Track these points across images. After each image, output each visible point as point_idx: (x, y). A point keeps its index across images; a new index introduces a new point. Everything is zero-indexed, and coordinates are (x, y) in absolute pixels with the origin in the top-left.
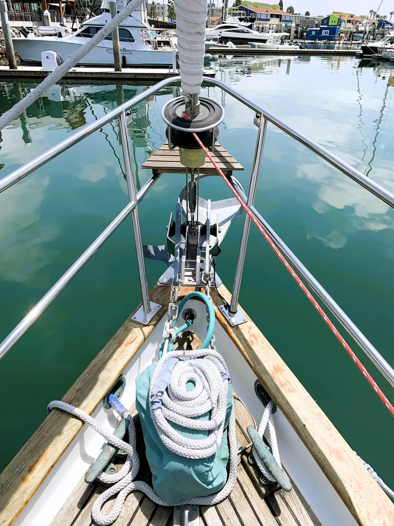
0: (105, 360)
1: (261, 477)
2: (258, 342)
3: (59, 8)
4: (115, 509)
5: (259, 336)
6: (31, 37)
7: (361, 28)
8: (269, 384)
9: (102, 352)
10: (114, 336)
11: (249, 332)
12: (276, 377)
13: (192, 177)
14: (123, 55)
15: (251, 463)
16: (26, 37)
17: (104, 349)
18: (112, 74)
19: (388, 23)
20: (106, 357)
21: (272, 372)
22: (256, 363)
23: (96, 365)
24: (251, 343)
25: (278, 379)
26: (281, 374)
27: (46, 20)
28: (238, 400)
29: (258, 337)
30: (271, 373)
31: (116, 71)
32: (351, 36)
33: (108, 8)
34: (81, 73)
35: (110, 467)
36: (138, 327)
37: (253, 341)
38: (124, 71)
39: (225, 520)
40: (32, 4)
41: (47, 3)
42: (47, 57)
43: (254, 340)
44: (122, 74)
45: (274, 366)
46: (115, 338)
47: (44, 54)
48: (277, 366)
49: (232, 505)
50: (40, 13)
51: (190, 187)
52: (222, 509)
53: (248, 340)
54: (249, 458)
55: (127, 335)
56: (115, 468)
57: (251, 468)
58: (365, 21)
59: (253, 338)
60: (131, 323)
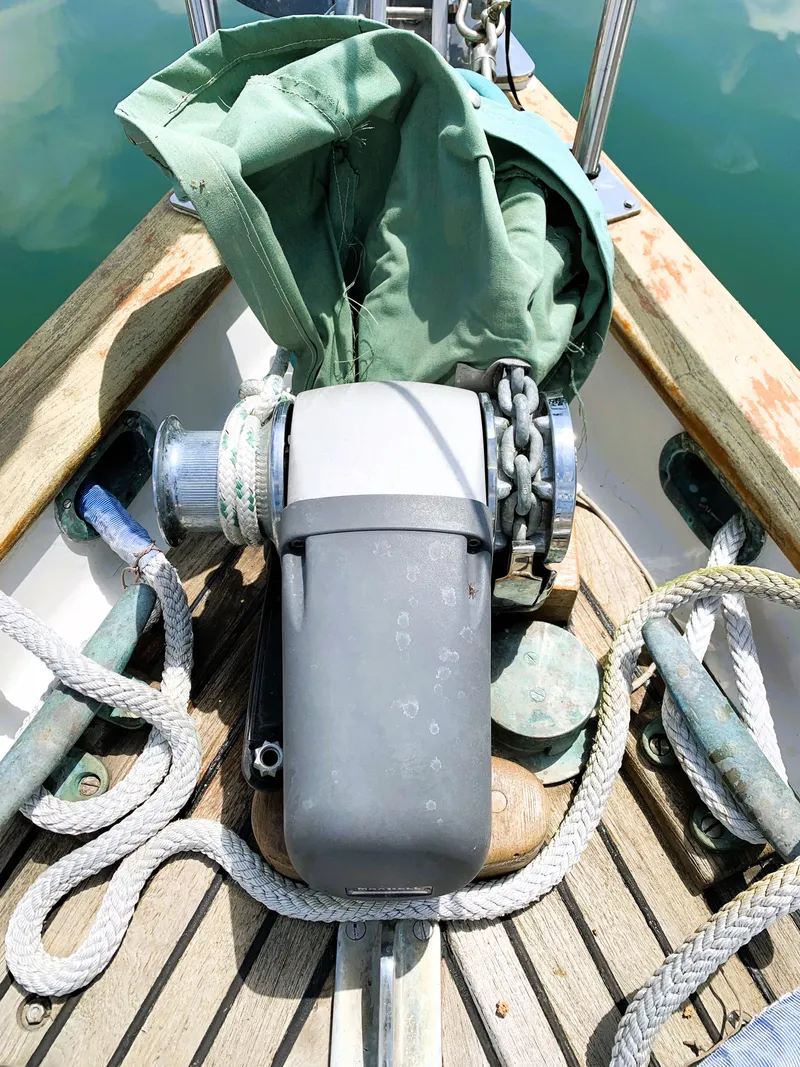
0: (60, 354)
1: (697, 815)
2: (684, 289)
4: (97, 935)
5: (689, 268)
8: (740, 452)
9: (49, 325)
10: (101, 267)
11: (646, 253)
12: (769, 426)
15: (656, 758)
17: (58, 312)
20: (66, 342)
21: (751, 403)
22: (681, 367)
23: (23, 371)
24: (658, 291)
25: (776, 435)
26: (787, 410)
28: (591, 509)
29: (684, 272)
30: (746, 409)
35: (78, 769)
36: (197, 231)
37: (664, 287)
39: (545, 976)
43: (671, 281)
45: (757, 385)
46: (104, 275)
48: (770, 379)
49: (572, 914)
52: (532, 934)
53: (645, 281)
54: (645, 739)
55: (153, 262)
56: (103, 774)
57: (651, 777)
59: (664, 274)
60: (168, 218)
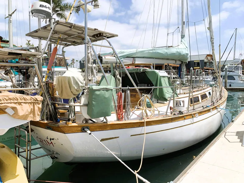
14: (230, 84)
41: (204, 70)
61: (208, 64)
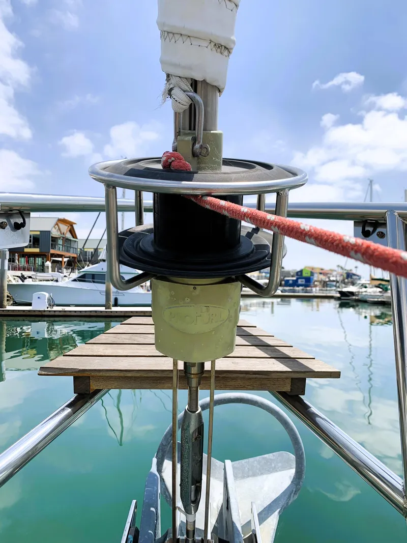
3: (61, 262)
6: (28, 282)
7: (332, 279)
13: (193, 399)
14: (115, 297)
16: (23, 282)
18: (101, 312)
19: (354, 275)
27: (46, 269)
31: (106, 309)
32: (325, 284)
33: (105, 259)
34: (70, 311)
38: (114, 309)
40: (37, 259)
41: (51, 257)
42: (39, 298)
44: (111, 312)
47: (35, 295)
50: (43, 265)
51: (184, 430)
58: (335, 273)
61: (60, 242)
